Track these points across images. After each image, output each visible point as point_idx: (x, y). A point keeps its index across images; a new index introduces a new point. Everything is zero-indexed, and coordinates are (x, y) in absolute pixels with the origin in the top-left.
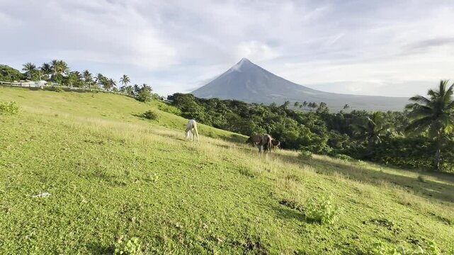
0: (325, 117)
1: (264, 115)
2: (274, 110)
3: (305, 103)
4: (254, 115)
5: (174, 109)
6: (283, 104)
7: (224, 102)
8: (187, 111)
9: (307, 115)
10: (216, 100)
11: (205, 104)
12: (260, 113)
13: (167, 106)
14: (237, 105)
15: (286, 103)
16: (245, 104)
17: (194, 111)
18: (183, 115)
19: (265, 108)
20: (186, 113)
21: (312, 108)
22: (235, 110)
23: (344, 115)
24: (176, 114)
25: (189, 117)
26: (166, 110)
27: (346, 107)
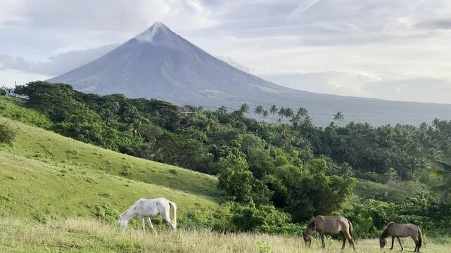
0: (308, 134)
1: (208, 128)
2: (224, 120)
3: (274, 109)
4: (191, 129)
5: (32, 113)
6: (238, 109)
7: (134, 102)
8: (61, 119)
9: (279, 130)
10: (118, 97)
11: (95, 105)
12: (201, 126)
13: (18, 109)
14: (159, 109)
15: (244, 108)
16: (175, 108)
17: (82, 120)
18: (57, 129)
19: (208, 115)
20: (63, 124)
21: (284, 117)
22: (154, 118)
23: (337, 130)
24: (39, 125)
25: (71, 133)
26: (17, 117)
27: (338, 116)
